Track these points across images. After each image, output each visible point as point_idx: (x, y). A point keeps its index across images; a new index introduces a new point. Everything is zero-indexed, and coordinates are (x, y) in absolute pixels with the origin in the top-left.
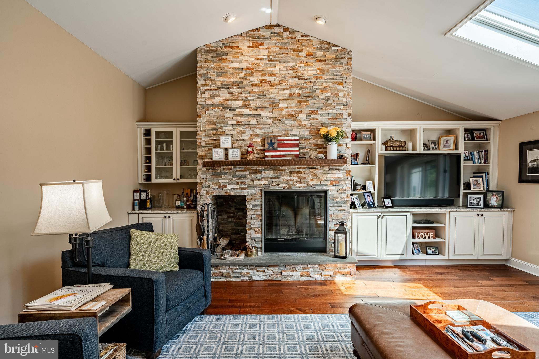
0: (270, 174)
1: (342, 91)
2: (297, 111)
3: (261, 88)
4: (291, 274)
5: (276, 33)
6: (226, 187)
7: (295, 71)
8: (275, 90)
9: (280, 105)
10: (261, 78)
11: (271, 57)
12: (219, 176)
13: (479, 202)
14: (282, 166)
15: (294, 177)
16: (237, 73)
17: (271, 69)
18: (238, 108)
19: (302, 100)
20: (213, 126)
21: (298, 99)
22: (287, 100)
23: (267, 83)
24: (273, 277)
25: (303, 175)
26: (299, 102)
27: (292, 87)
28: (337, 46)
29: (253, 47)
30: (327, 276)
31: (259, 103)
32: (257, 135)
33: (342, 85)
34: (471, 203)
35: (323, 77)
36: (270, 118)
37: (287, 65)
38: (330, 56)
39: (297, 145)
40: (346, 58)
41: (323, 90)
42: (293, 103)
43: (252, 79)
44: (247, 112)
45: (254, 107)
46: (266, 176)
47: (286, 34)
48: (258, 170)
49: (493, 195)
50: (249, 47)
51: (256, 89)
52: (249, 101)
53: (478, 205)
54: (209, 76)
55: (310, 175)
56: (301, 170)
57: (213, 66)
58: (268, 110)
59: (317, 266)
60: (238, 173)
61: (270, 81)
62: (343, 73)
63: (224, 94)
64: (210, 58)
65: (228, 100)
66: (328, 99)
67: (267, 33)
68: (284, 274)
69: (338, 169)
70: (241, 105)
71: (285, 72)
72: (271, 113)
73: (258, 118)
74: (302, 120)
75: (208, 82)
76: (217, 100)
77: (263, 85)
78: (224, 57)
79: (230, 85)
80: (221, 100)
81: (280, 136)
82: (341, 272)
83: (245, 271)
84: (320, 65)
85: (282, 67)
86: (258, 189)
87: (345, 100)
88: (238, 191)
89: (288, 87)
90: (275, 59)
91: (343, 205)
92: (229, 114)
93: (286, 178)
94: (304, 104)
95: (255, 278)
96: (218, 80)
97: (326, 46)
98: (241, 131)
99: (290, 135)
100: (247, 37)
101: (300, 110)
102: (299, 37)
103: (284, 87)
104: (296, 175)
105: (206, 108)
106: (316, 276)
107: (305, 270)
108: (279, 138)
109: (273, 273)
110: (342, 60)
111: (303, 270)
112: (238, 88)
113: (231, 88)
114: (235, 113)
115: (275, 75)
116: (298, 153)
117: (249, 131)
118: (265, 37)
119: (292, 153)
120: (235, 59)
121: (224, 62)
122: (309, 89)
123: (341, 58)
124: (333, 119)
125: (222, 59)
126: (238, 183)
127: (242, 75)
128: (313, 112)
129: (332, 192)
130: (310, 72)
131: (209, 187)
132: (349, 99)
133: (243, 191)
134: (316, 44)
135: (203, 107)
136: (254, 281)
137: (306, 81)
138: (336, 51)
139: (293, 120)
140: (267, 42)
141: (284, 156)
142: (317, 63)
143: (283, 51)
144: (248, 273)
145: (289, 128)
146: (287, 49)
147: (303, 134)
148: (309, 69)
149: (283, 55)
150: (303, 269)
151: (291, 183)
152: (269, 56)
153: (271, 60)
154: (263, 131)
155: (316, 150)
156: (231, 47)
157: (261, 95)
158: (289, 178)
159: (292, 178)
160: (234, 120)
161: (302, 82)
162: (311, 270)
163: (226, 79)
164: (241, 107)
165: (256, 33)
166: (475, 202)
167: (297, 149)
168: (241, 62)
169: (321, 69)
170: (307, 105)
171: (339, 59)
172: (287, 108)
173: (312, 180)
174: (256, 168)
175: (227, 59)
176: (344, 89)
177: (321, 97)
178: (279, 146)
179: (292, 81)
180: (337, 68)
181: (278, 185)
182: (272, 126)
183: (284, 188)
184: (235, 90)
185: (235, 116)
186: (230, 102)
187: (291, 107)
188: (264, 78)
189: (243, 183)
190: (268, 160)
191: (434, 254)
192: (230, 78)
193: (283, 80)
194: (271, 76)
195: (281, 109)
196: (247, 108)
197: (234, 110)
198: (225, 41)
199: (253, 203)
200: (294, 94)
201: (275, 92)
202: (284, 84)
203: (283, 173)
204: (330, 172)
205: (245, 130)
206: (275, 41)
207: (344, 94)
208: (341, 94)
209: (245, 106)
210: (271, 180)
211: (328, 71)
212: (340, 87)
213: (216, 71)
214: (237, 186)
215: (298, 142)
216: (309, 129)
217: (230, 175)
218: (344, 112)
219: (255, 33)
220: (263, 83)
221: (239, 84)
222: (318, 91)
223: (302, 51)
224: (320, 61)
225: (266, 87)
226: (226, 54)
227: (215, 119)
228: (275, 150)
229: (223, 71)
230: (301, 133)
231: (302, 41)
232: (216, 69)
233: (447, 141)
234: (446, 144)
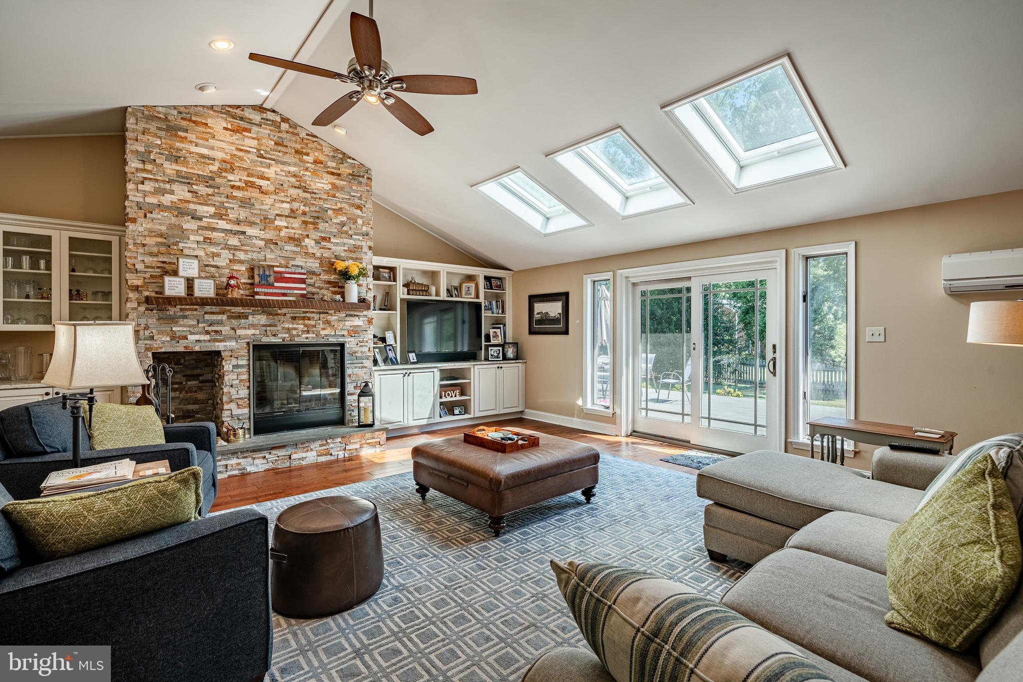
0: (262, 319)
1: (362, 217)
2: (302, 235)
3: (246, 193)
4: (304, 455)
5: (269, 120)
6: (186, 338)
7: (299, 179)
8: (269, 200)
9: (277, 223)
10: (245, 178)
11: (262, 152)
12: (173, 320)
13: (498, 354)
14: (280, 308)
15: (298, 324)
16: (204, 163)
17: (263, 169)
18: (206, 217)
19: (309, 220)
20: (160, 240)
21: (303, 219)
22: (286, 216)
23: (255, 188)
24: (278, 464)
25: (312, 322)
26: (305, 223)
27: (294, 200)
28: (353, 159)
29: (233, 131)
30: (352, 451)
31: (243, 214)
32: (241, 262)
33: (361, 210)
34: (492, 355)
35: (337, 195)
36: (262, 239)
37: (287, 168)
38: (345, 170)
39: (303, 281)
40: (365, 177)
41: (338, 211)
42: (296, 223)
43: (230, 177)
44: (222, 224)
45: (235, 220)
46: (256, 322)
47: (285, 126)
48: (243, 313)
49: (509, 347)
50: (226, 129)
51: (236, 193)
52: (226, 209)
53: (498, 358)
54: (152, 157)
55: (321, 322)
56: (308, 315)
57: (159, 142)
58: (259, 227)
59: (339, 440)
60: (207, 317)
61: (261, 186)
62: (361, 195)
63: (181, 192)
64: (153, 129)
65: (189, 202)
66: (343, 224)
67: (256, 117)
68: (294, 456)
69: (357, 316)
70: (212, 213)
71: (283, 178)
72: (263, 232)
73: (242, 237)
74: (309, 247)
75: (149, 167)
76: (167, 199)
77: (250, 189)
78: (181, 133)
79: (192, 179)
80: (175, 200)
81: (277, 267)
82: (369, 444)
83: (234, 461)
84: (332, 179)
85: (278, 170)
86: (243, 341)
87: (364, 229)
88: (208, 344)
89: (289, 200)
90: (268, 156)
91: (364, 361)
92: (190, 225)
93: (287, 326)
94: (311, 226)
95: (250, 469)
96: (170, 168)
97: (340, 156)
98: (213, 253)
99: (292, 265)
100: (222, 113)
101: (305, 233)
102: (303, 135)
103: (282, 199)
104: (301, 321)
105: (147, 210)
106: (338, 453)
107: (323, 448)
108: (276, 269)
109: (277, 458)
110: (361, 179)
111: (320, 448)
112: (207, 186)
113: (194, 184)
114: (203, 225)
115: (268, 179)
116: (305, 292)
117: (226, 255)
118: (253, 122)
119: (296, 292)
120: (201, 142)
121: (182, 142)
122: (318, 207)
123: (359, 176)
124: (351, 251)
125: (176, 136)
126: (207, 333)
127: (214, 168)
128: (324, 239)
129: (351, 344)
130: (319, 185)
131: (152, 338)
132: (369, 229)
133: (217, 344)
134: (327, 150)
135: (139, 206)
136: (249, 474)
137: (314, 196)
138: (353, 166)
139: (297, 246)
140: (255, 129)
141: (284, 295)
142: (328, 175)
143: (280, 148)
144: (239, 464)
145: (290, 256)
146: (287, 146)
147: (311, 267)
148: (317, 180)
149: (280, 154)
150: (321, 446)
151: (294, 332)
152: (258, 150)
153: (261, 156)
154: (250, 257)
155: (328, 290)
156: (194, 122)
157: (246, 203)
158: (291, 326)
159: (295, 326)
160: (200, 235)
161: (308, 195)
162: (332, 445)
163: (185, 169)
164: (211, 217)
165: (238, 111)
166: (496, 354)
167: (303, 286)
168: (212, 148)
169: (333, 184)
170: (316, 229)
171: (357, 176)
172: (287, 228)
173: (323, 329)
174: (239, 309)
175: (186, 138)
176: (363, 215)
177: (335, 221)
178: (277, 280)
179: (294, 192)
180: (354, 188)
181: (274, 335)
182: (264, 251)
183: (283, 340)
184: (202, 190)
185: (200, 228)
186: (192, 206)
187: (293, 228)
188: (251, 179)
189: (216, 332)
190: (260, 300)
191: (460, 414)
192: (191, 168)
193: (279, 188)
194: (262, 179)
195: (279, 229)
196: (224, 220)
197: (200, 219)
198: (182, 109)
199: (234, 362)
200: (297, 210)
201: (270, 204)
202: (282, 194)
203: (282, 318)
204: (348, 319)
205: (221, 251)
206: (269, 132)
207: (363, 222)
208: (360, 221)
209: (220, 216)
210: (264, 328)
211: (342, 188)
212: (358, 212)
213: (166, 152)
214: (207, 337)
215: (304, 277)
216: (319, 261)
217: (193, 319)
218: (363, 244)
219: (235, 111)
220: (250, 187)
221: (208, 181)
222: (330, 212)
223: (308, 154)
224: (332, 174)
225: (254, 194)
226: (186, 131)
227: (163, 228)
228: (271, 286)
229: (179, 155)
230: (308, 264)
231: (307, 141)
232: (166, 149)
233: (469, 288)
234: (468, 291)
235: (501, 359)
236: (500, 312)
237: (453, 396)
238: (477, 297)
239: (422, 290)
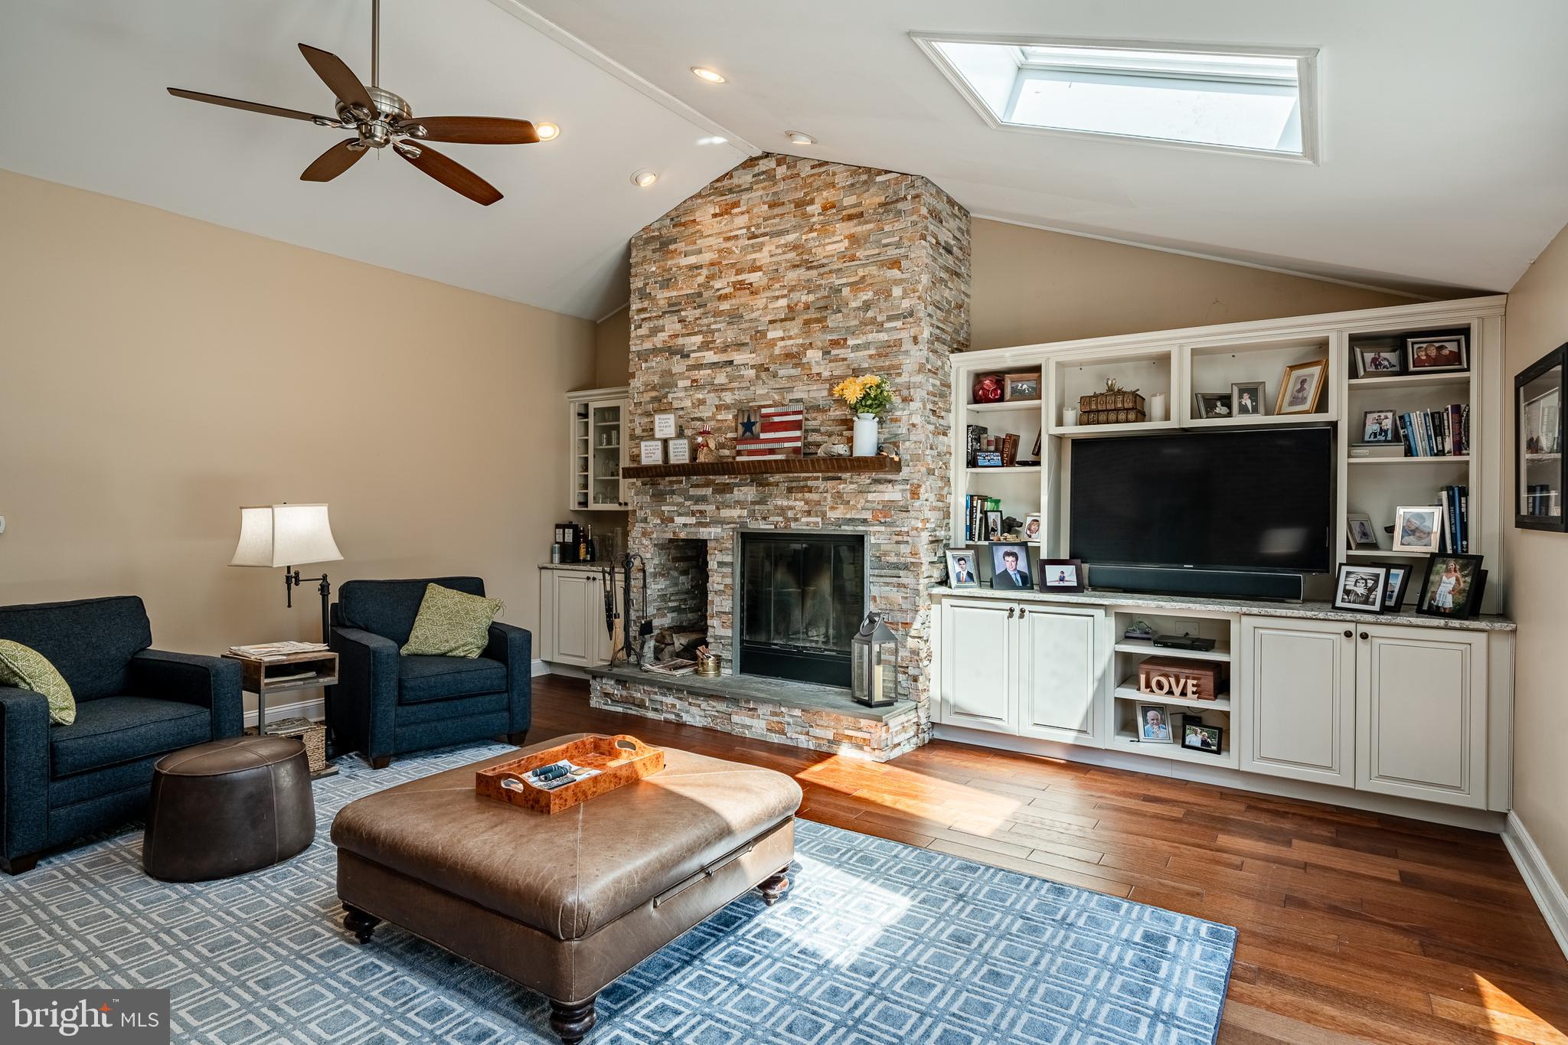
0: (748, 493)
1: (897, 282)
2: (802, 345)
3: (734, 301)
4: (748, 721)
5: (763, 173)
6: (672, 521)
7: (800, 251)
8: (760, 302)
9: (770, 335)
10: (733, 279)
11: (753, 229)
12: (659, 497)
13: (1371, 590)
14: (772, 473)
15: (796, 500)
16: (692, 276)
17: (754, 256)
18: (694, 351)
19: (814, 316)
20: (654, 394)
21: (806, 317)
22: (782, 320)
23: (745, 288)
24: (717, 724)
25: (814, 496)
26: (807, 322)
27: (792, 289)
28: (887, 172)
29: (721, 215)
30: (822, 742)
31: (730, 335)
32: (727, 407)
33: (899, 268)
34: (1347, 592)
35: (858, 254)
36: (753, 367)
37: (782, 240)
38: (872, 199)
39: (796, 426)
40: (909, 197)
41: (856, 286)
42: (795, 327)
43: (717, 284)
44: (710, 357)
45: (722, 345)
46: (742, 498)
47: (781, 171)
48: (728, 484)
49: (1448, 571)
50: (715, 216)
51: (725, 306)
52: (713, 332)
53: (1366, 602)
54: (648, 291)
55: (829, 496)
56: (810, 483)
57: (654, 269)
58: (747, 349)
59: (797, 712)
60: (692, 492)
61: (751, 284)
62: (901, 238)
63: (671, 325)
64: (649, 254)
65: (677, 336)
66: (867, 306)
67: (745, 178)
68: (735, 718)
69: (890, 481)
70: (699, 344)
71: (779, 258)
72: (754, 355)
73: (729, 369)
74: (813, 363)
75: (646, 304)
76: (660, 339)
77: (738, 293)
78: (672, 247)
79: (680, 304)
80: (667, 338)
81: (770, 406)
82: (850, 737)
83: (669, 700)
84: (851, 228)
85: (773, 248)
86: (728, 526)
87: (906, 304)
88: (693, 530)
89: (785, 292)
90: (762, 230)
91: (901, 573)
92: (678, 366)
93: (779, 503)
94: (816, 326)
95: (686, 718)
96: (662, 296)
97: (864, 177)
98: (699, 400)
99: (790, 401)
100: (710, 195)
101: (808, 341)
102: (805, 170)
103: (777, 293)
104: (800, 495)
105: (644, 356)
106: (797, 736)
107: (776, 719)
108: (764, 411)
109: (716, 714)
110: (900, 206)
111: (771, 718)
112: (695, 308)
113: (682, 310)
114: (690, 363)
115: (760, 269)
116: (799, 444)
117: (712, 399)
118: (743, 188)
119: (787, 445)
120: (690, 248)
121: (672, 258)
122: (827, 289)
123: (897, 201)
124: (880, 355)
125: (668, 252)
126: (693, 514)
127: (701, 279)
128: (835, 343)
129: (877, 538)
130: (829, 248)
131: (645, 520)
132: (914, 301)
133: (702, 530)
134: (842, 179)
135: (639, 354)
136: (684, 725)
137: (822, 270)
138: (886, 185)
139: (795, 366)
140: (745, 196)
141: (772, 451)
142: (844, 224)
143: (777, 211)
144: (674, 706)
145: (787, 386)
146: (783, 203)
147: (814, 398)
148: (827, 241)
149: (777, 220)
150: (774, 714)
151: (790, 514)
152: (748, 228)
153: (755, 237)
154: (737, 397)
155: (842, 435)
156: (684, 224)
157: (734, 317)
158: (785, 503)
159: (791, 503)
160: (688, 378)
161: (814, 273)
162: (787, 719)
163: (675, 293)
164: (700, 349)
165: (726, 182)
166: (1361, 590)
167: (797, 433)
168: (700, 252)
169: (852, 238)
170: (825, 328)
171: (892, 202)
172: (783, 339)
173: (832, 508)
174: (726, 479)
175: (676, 250)
176: (904, 276)
177: (853, 305)
178: (764, 430)
179: (792, 276)
180: (887, 228)
181: (764, 519)
182: (754, 385)
183: (776, 527)
184: (690, 314)
185: (691, 368)
186: (680, 341)
187: (790, 338)
188: (740, 278)
189: (701, 512)
190: (743, 463)
191: (1205, 747)
192: (682, 288)
193: (775, 275)
194: (754, 271)
195: (772, 343)
196: (711, 349)
197: (688, 356)
198: (674, 214)
199: (720, 557)
200: (796, 305)
201: (761, 307)
202: (777, 286)
203: (775, 491)
204: (873, 488)
205: (707, 396)
206: (761, 193)
207: (905, 291)
208: (897, 292)
209: (705, 346)
210: (752, 507)
211: (866, 238)
212: (895, 273)
213: (660, 279)
214: (693, 520)
215: (799, 417)
216: (828, 386)
217: (680, 495)
218: (904, 335)
219: (724, 183)
220: (739, 289)
221: (696, 299)
222: (846, 291)
223: (812, 202)
224: (850, 218)
225: (744, 298)
226: (675, 241)
227: (656, 379)
228: (756, 439)
229: (670, 276)
230: (812, 394)
231: (812, 179)
232: (658, 275)
233: (1303, 382)
234: (1299, 391)
235: (1377, 607)
236: (1449, 445)
237: (1177, 691)
238: (1322, 405)
239: (1117, 410)
